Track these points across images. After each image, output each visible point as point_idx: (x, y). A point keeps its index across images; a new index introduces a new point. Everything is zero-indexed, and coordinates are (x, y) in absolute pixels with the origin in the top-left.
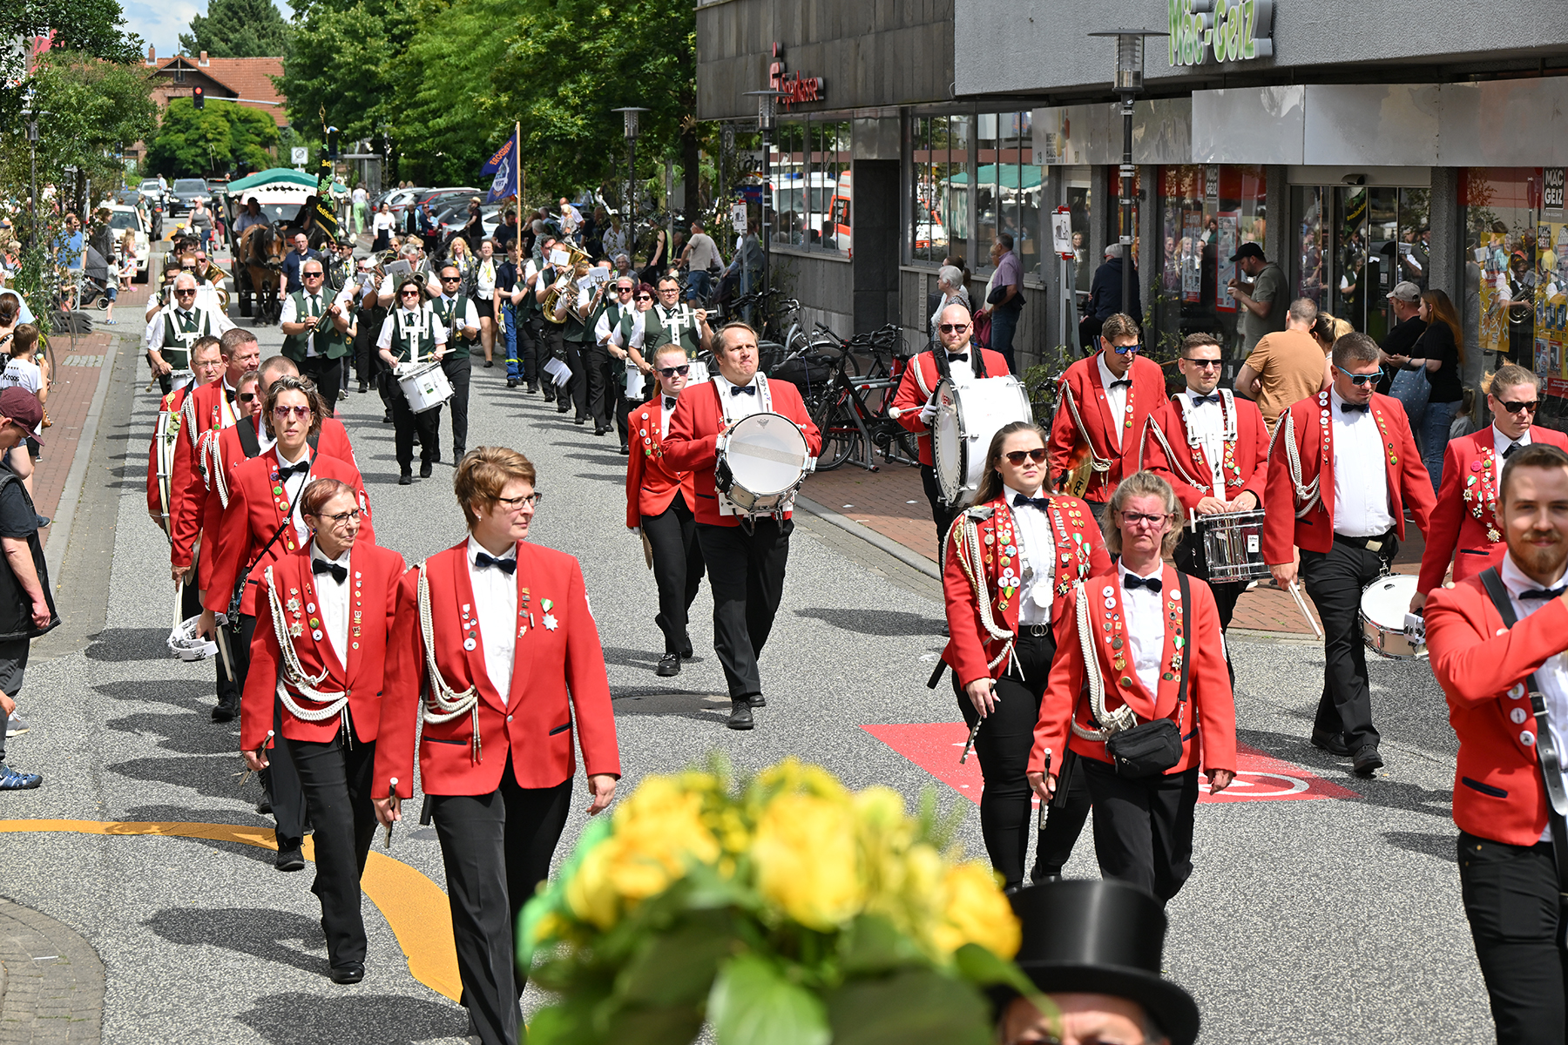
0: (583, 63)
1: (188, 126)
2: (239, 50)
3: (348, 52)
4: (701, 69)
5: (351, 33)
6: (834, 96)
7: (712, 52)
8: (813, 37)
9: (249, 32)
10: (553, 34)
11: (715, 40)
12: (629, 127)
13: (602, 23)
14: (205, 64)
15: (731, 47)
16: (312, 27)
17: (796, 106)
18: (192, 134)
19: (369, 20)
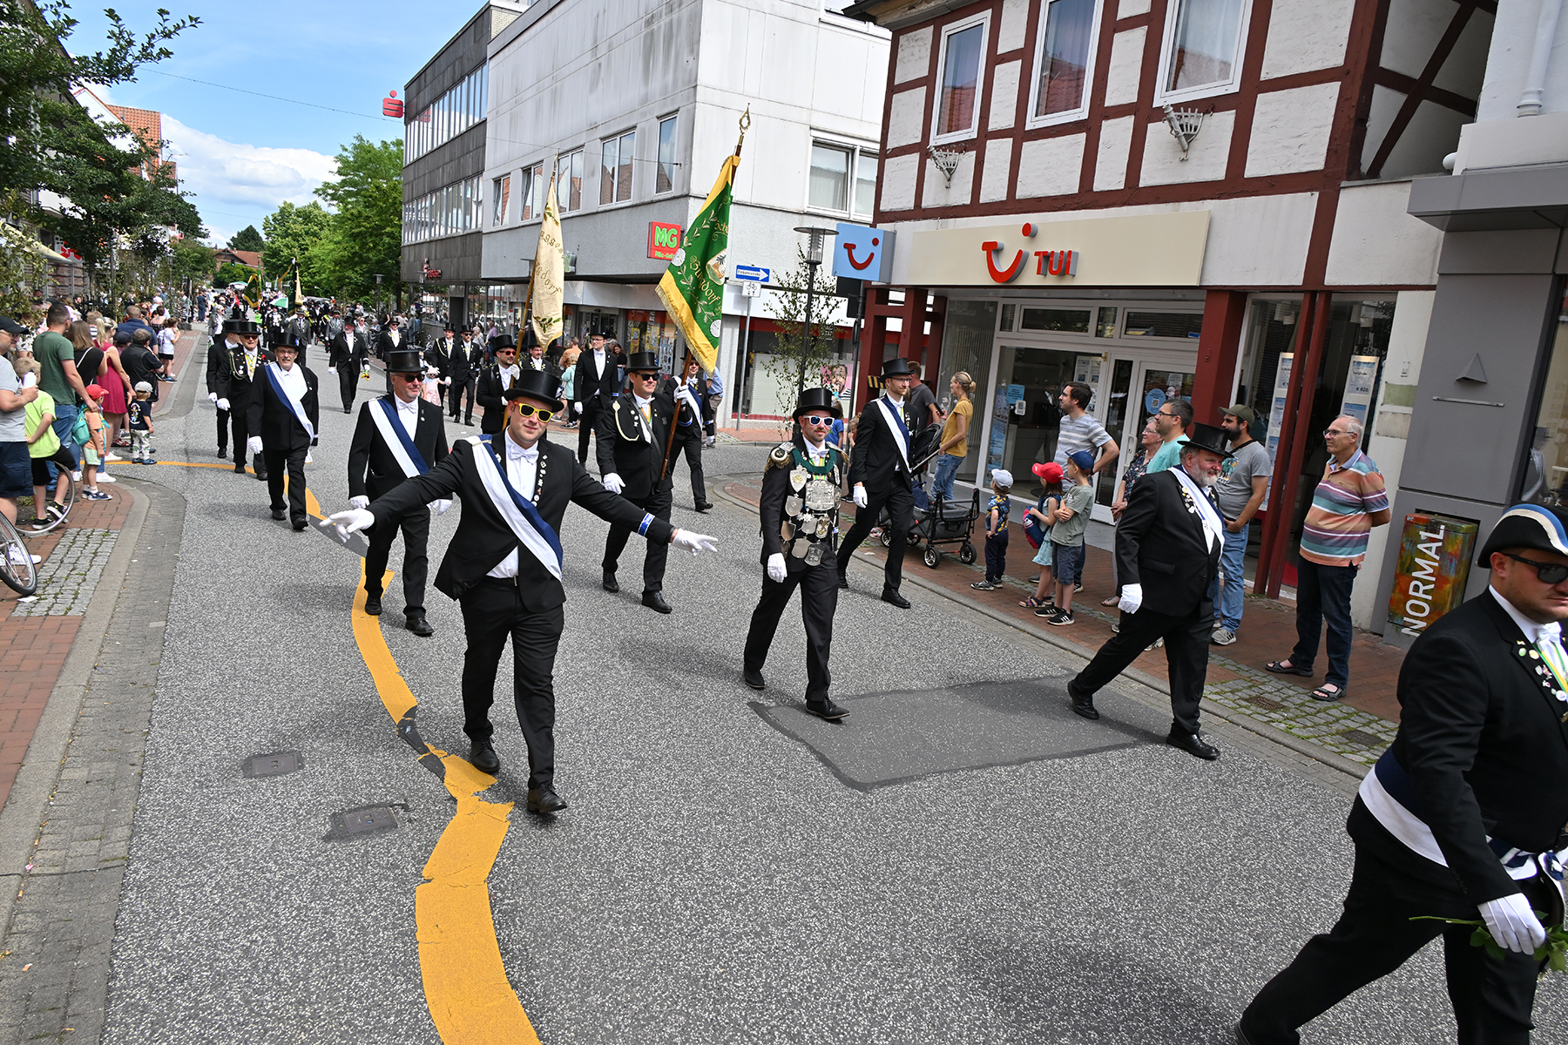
0: (363, 260)
1: (229, 272)
2: (248, 249)
3: (286, 252)
4: (402, 265)
5: (286, 246)
6: (444, 277)
7: (406, 260)
8: (438, 257)
9: (252, 243)
10: (353, 251)
11: (407, 256)
12: (379, 280)
13: (370, 249)
14: (236, 252)
15: (412, 260)
16: (273, 243)
17: (432, 278)
18: (231, 275)
19: (293, 242)
